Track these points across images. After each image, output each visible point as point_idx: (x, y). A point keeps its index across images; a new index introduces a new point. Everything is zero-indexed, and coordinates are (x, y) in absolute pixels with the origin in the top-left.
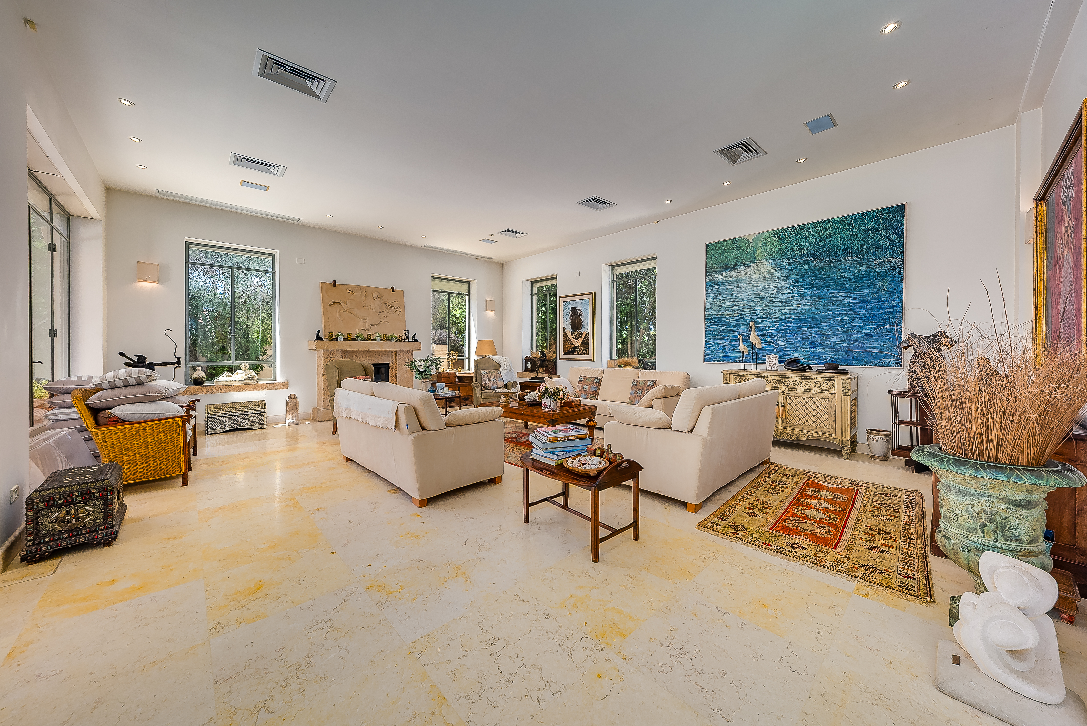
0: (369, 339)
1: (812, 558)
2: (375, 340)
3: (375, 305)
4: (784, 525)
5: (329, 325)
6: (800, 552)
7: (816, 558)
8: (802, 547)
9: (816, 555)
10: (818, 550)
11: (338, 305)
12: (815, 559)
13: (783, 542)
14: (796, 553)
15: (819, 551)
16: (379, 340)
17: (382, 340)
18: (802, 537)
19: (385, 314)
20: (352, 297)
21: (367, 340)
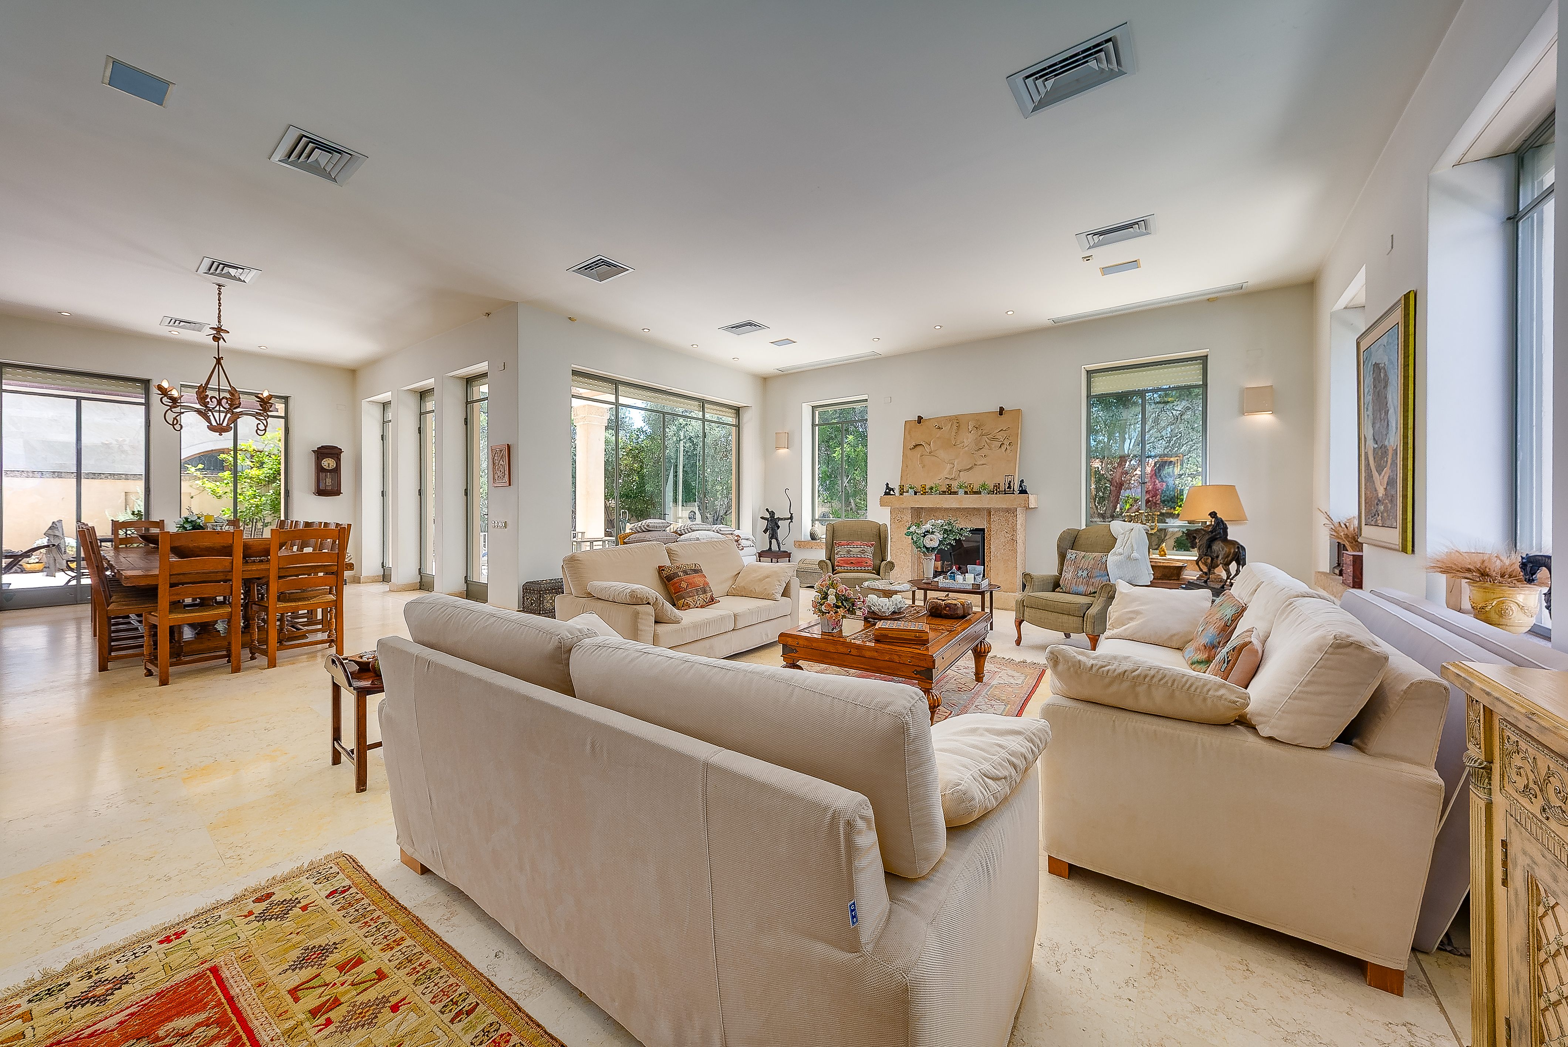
0: (950, 491)
1: (30, 1001)
2: (955, 493)
3: (968, 439)
4: (204, 1008)
5: (907, 475)
6: (78, 987)
7: (19, 1011)
8: (83, 1000)
9: (27, 1016)
10: (29, 1033)
11: (918, 448)
12: (19, 1006)
13: (142, 970)
14: (82, 978)
15: (23, 1035)
16: (961, 492)
17: (966, 493)
18: (112, 1022)
19: (985, 451)
20: (939, 433)
21: (944, 493)
